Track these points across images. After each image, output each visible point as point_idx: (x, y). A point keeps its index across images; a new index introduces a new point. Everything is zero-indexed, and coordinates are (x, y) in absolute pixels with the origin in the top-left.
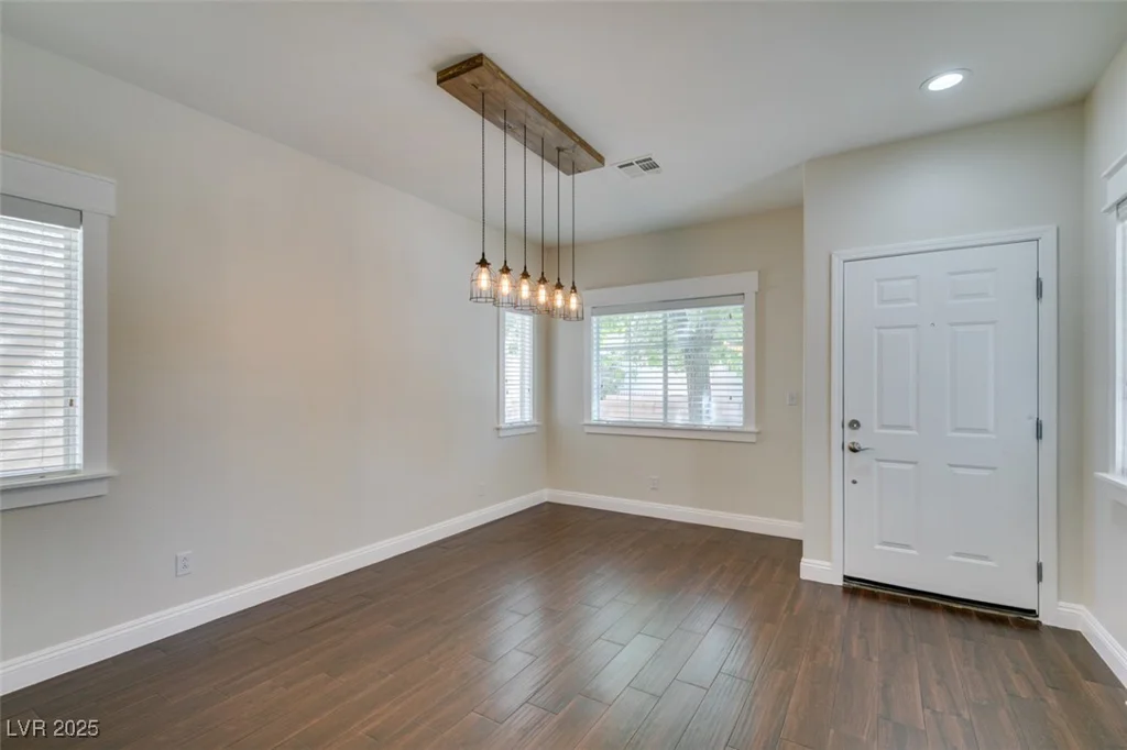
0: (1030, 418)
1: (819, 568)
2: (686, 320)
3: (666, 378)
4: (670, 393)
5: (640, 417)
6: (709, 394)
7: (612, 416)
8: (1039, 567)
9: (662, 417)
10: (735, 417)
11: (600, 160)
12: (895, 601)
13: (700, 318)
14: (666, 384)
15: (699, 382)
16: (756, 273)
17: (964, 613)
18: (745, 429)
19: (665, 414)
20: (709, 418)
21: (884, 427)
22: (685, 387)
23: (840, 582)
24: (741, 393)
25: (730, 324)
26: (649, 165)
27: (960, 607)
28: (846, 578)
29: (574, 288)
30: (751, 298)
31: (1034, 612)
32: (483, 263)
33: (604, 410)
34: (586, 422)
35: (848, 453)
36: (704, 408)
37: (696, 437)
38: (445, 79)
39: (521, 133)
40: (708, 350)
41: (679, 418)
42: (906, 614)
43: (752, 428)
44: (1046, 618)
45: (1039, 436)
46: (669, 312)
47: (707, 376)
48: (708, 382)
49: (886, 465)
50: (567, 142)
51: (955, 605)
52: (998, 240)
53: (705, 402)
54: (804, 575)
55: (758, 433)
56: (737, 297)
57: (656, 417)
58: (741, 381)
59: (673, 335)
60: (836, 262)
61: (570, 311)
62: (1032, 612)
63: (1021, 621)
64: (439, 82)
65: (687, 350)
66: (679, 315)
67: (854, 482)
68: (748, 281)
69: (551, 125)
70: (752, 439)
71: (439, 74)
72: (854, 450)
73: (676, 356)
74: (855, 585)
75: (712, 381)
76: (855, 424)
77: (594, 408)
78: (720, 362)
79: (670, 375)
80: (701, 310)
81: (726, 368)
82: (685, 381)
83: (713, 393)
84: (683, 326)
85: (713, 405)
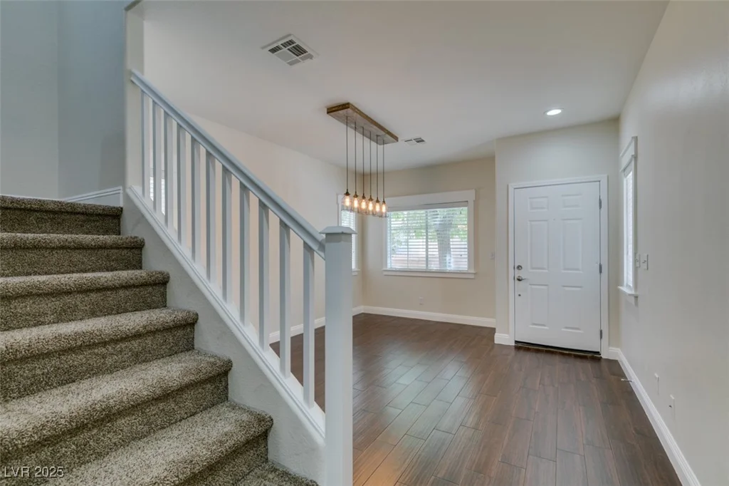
0: (597, 263)
1: (504, 338)
2: (438, 214)
3: (427, 245)
4: (429, 253)
5: (413, 266)
6: (450, 253)
7: (398, 266)
8: (601, 332)
9: (425, 265)
10: (464, 266)
11: (396, 139)
12: (538, 351)
13: (445, 213)
14: (427, 249)
15: (445, 248)
16: (473, 191)
17: (569, 355)
18: (469, 271)
19: (427, 265)
20: (450, 266)
21: (533, 268)
22: (437, 250)
23: (514, 344)
24: (466, 253)
25: (461, 217)
26: (420, 141)
27: (567, 352)
28: (516, 342)
29: (384, 202)
30: (471, 203)
31: (598, 352)
32: (347, 194)
33: (394, 262)
34: (385, 269)
35: (517, 281)
36: (448, 261)
37: (444, 277)
38: (331, 112)
39: (362, 130)
40: (449, 231)
41: (434, 266)
42: (541, 357)
43: (472, 271)
44: (604, 356)
45: (601, 272)
46: (429, 210)
47: (449, 244)
48: (449, 247)
49: (533, 287)
50: (382, 133)
51: (565, 352)
52: (579, 181)
53: (448, 258)
54: (496, 342)
55: (475, 274)
56: (465, 203)
57: (423, 266)
58: (466, 246)
59: (431, 223)
60: (511, 190)
61: (382, 213)
62: (598, 353)
63: (593, 357)
64: (328, 113)
65: (438, 231)
66: (434, 212)
67: (520, 295)
68: (470, 195)
69: (375, 127)
70: (472, 277)
71: (328, 109)
72: (519, 280)
73: (432, 232)
74: (520, 345)
75: (451, 247)
76: (519, 267)
77: (389, 261)
78: (457, 236)
79: (429, 243)
80: (446, 210)
81: (460, 240)
82: (437, 247)
83: (452, 253)
84: (437, 218)
85: (452, 260)
